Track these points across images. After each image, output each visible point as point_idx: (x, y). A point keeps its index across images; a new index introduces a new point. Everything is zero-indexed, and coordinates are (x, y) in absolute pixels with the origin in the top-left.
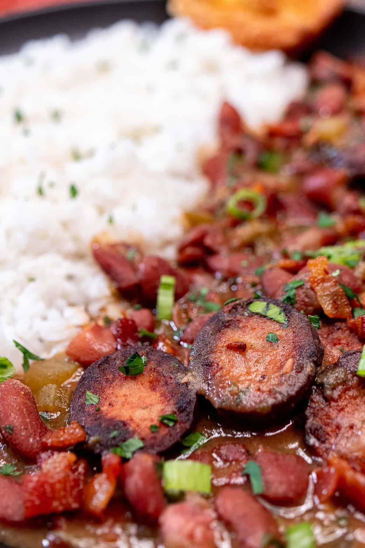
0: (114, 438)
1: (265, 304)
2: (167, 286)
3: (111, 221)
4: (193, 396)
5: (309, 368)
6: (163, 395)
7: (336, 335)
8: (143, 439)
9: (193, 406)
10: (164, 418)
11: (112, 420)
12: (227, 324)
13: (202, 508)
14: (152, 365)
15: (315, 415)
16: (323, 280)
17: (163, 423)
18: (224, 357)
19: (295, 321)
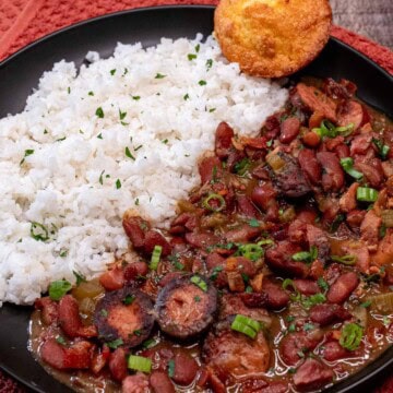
0: (110, 337)
1: (199, 278)
2: (158, 251)
3: (137, 203)
4: (152, 321)
6: (138, 318)
7: (235, 299)
8: (124, 340)
9: (151, 327)
10: (136, 331)
11: (111, 327)
12: (178, 286)
13: (143, 379)
14: (137, 300)
17: (135, 333)
18: (172, 304)
19: (211, 292)
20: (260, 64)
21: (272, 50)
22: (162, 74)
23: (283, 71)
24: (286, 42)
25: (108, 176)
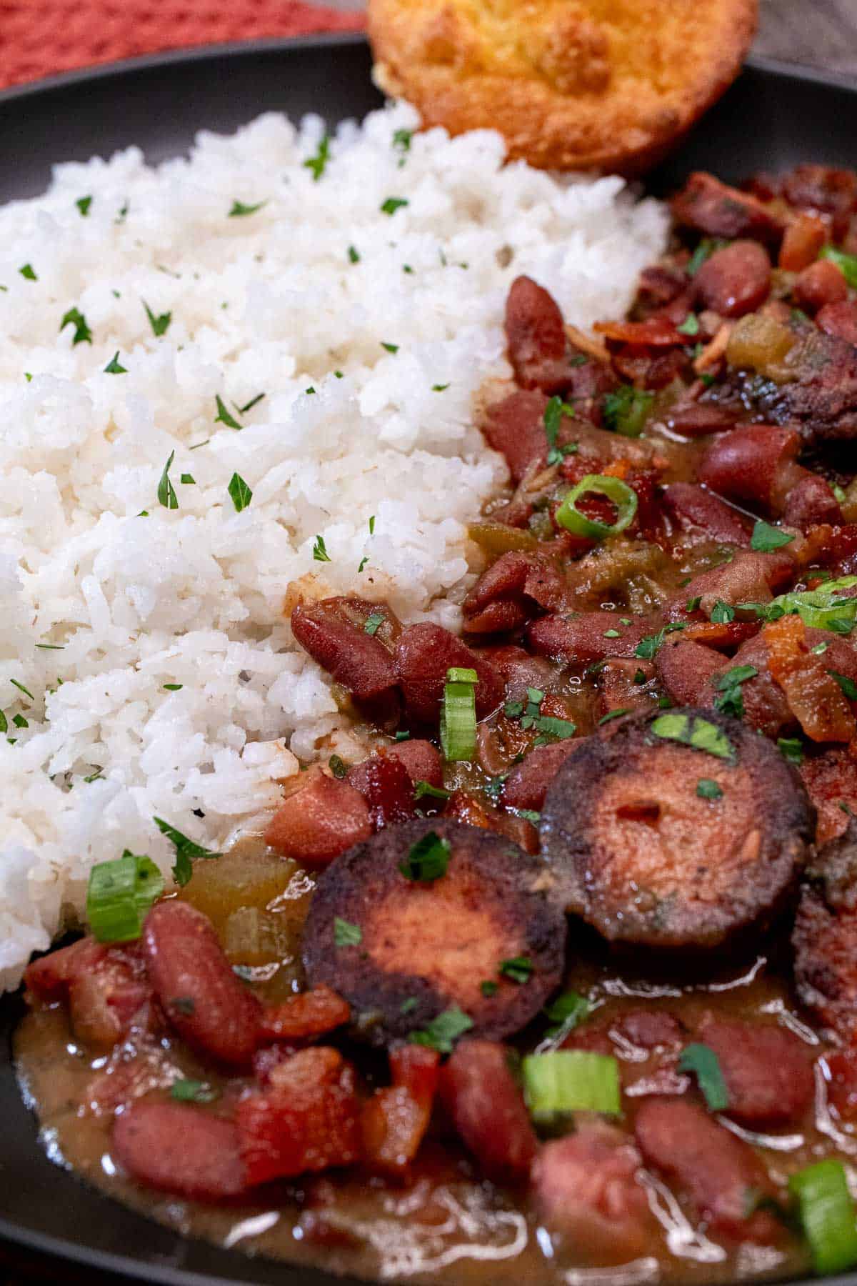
0: (411, 1012)
1: (684, 719)
3: (320, 551)
4: (559, 917)
5: (793, 849)
6: (495, 918)
7: (830, 776)
8: (469, 1012)
9: (561, 938)
10: (510, 966)
11: (397, 975)
12: (612, 765)
13: (611, 1145)
14: (463, 856)
15: (811, 943)
16: (797, 666)
17: (505, 976)
18: (614, 835)
19: (751, 751)
20: (568, 118)
21: (597, 65)
22: (248, 202)
23: (645, 127)
24: (637, 32)
25: (186, 479)
